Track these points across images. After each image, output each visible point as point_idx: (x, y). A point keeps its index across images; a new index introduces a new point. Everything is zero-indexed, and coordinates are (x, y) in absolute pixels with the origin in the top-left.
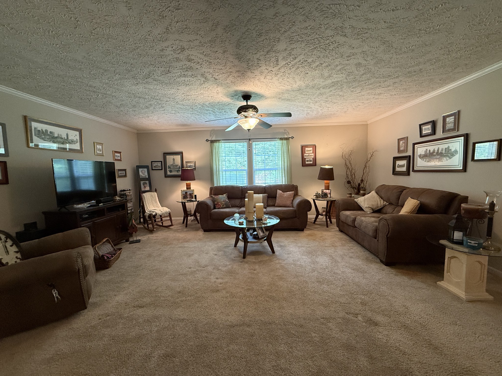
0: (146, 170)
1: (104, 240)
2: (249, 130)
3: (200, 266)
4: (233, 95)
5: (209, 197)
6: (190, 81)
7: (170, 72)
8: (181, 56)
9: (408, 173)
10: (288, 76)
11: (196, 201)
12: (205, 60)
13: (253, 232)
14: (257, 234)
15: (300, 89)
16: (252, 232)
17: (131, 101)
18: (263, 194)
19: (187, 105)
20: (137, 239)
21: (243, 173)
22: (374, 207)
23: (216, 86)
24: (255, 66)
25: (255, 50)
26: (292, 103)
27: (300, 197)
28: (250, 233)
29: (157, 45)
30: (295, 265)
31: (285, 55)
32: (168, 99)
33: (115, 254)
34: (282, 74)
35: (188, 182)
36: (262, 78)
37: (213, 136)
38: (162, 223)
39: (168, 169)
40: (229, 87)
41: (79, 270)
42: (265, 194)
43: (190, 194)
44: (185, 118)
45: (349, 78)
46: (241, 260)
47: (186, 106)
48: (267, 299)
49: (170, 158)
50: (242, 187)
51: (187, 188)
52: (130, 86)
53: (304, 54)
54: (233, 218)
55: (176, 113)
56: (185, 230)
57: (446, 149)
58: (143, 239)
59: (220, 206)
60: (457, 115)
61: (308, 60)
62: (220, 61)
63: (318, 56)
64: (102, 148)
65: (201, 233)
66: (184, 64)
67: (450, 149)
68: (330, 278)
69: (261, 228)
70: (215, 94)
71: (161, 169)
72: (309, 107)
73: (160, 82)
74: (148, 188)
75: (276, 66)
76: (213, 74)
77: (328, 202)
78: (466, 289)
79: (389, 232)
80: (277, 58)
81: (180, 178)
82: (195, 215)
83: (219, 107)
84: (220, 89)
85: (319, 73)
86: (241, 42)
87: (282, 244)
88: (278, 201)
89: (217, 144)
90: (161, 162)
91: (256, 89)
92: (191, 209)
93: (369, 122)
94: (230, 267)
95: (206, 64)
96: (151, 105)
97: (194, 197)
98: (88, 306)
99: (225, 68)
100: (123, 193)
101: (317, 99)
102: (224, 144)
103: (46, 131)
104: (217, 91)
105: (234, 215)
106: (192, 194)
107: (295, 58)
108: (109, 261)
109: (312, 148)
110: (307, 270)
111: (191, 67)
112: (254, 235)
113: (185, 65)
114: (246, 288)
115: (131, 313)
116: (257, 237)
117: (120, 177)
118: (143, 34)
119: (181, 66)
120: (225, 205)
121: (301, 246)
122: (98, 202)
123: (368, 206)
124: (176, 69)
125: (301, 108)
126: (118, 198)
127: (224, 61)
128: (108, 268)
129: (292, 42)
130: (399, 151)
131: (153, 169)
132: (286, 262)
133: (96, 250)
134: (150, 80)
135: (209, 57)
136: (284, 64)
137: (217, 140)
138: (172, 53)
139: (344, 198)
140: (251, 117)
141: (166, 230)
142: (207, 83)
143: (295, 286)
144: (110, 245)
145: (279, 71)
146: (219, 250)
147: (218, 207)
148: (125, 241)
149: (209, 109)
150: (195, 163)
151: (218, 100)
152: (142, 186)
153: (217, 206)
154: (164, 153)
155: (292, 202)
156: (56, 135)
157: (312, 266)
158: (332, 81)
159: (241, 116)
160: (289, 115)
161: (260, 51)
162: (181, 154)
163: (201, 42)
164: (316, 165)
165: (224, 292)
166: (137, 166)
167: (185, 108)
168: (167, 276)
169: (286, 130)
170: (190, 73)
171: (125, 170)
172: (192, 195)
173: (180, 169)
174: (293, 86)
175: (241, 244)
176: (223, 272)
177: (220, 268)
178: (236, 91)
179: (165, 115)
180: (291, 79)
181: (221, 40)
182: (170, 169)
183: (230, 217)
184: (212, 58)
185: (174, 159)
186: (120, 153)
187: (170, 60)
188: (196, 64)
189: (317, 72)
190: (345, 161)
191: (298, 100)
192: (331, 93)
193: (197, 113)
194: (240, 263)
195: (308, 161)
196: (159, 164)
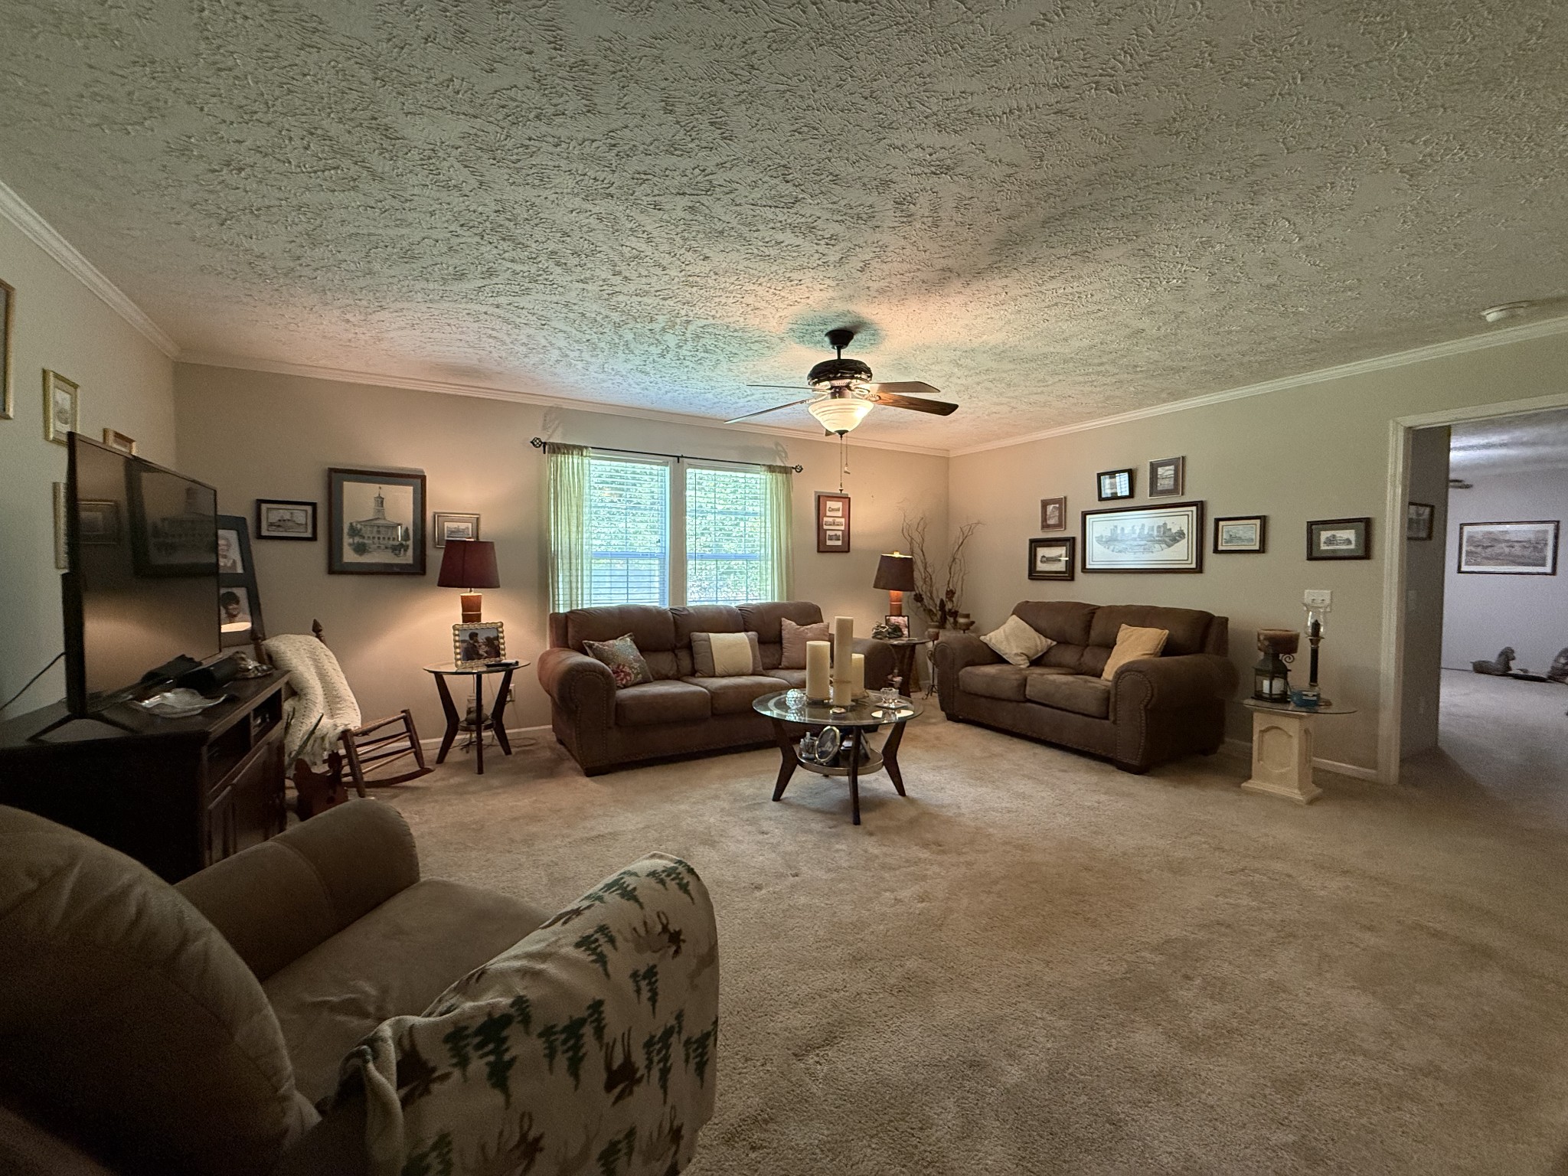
0: (237, 536)
2: (841, 433)
9: (1069, 575)
18: (746, 633)
21: (650, 567)
22: (1031, 653)
23: (824, 286)
24: (999, 273)
35: (474, 593)
37: (554, 431)
39: (347, 540)
42: (752, 633)
43: (488, 639)
49: (359, 494)
50: (671, 611)
51: (469, 618)
52: (566, 190)
57: (1159, 527)
60: (1180, 464)
63: (1119, 295)
64: (74, 403)
66: (868, 204)
67: (1168, 527)
68: (1101, 819)
70: (778, 305)
71: (309, 535)
73: (701, 218)
75: (1033, 287)
76: (882, 255)
79: (1152, 695)
80: (1066, 271)
84: (819, 297)
86: (1074, 213)
88: (788, 652)
89: (575, 461)
90: (309, 509)
93: (952, 454)
95: (918, 227)
97: (503, 652)
99: (939, 251)
109: (841, 503)
110: (1035, 814)
111: (870, 217)
113: (870, 206)
119: (856, 204)
120: (642, 672)
123: (1019, 651)
124: (828, 205)
126: (251, 663)
130: (1045, 526)
131: (265, 533)
134: (677, 202)
137: (574, 447)
138: (905, 165)
142: (823, 269)
147: (627, 681)
153: (622, 680)
154: (332, 471)
159: (821, 387)
161: (1069, 246)
162: (418, 481)
164: (849, 551)
169: (780, 446)
170: (834, 230)
172: (496, 642)
173: (410, 543)
174: (976, 339)
182: (357, 539)
185: (380, 501)
187: (859, 178)
188: (899, 215)
189: (1066, 323)
195: (830, 538)
196: (301, 515)
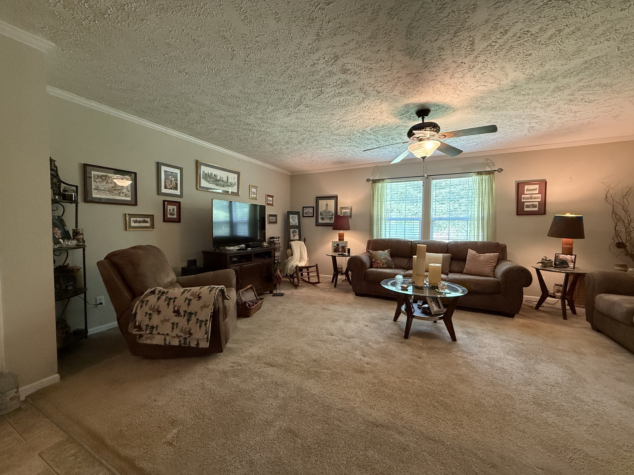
0: (296, 216)
1: (248, 287)
2: (424, 158)
3: (344, 336)
4: (403, 112)
5: (365, 253)
6: (346, 100)
7: (323, 93)
8: (335, 69)
10: (493, 67)
11: (349, 256)
12: (364, 67)
13: (423, 304)
14: (429, 307)
15: (515, 86)
16: (421, 304)
17: (284, 136)
18: (444, 254)
19: (343, 135)
20: (281, 292)
21: (415, 224)
23: (378, 103)
24: (436, 61)
25: (434, 34)
26: (500, 113)
27: (509, 263)
28: (418, 305)
29: (307, 60)
30: (492, 366)
31: (486, 31)
32: (322, 129)
33: (257, 303)
34: (480, 65)
35: (342, 232)
36: (447, 78)
37: (376, 175)
38: (309, 278)
39: (320, 216)
40: (398, 101)
41: (219, 308)
42: (448, 254)
43: (342, 246)
44: (341, 153)
45: (627, 45)
46: (401, 340)
47: (343, 136)
48: (436, 404)
49: (322, 203)
50: (411, 241)
51: (340, 240)
52: (282, 117)
53: (522, 21)
54: (394, 281)
55: (332, 147)
56: (333, 290)
58: (287, 293)
59: (378, 265)
61: (531, 30)
62: (383, 64)
63: (553, 18)
64: (257, 191)
65: (351, 297)
66: (338, 79)
68: (565, 404)
69: (435, 300)
70: (378, 114)
71: (312, 215)
72: (534, 116)
73: (312, 107)
74: (297, 237)
75: (470, 53)
76: (375, 85)
77: (567, 275)
80: (472, 39)
81: (332, 227)
82: (346, 274)
83: (384, 133)
84: (385, 106)
85: (554, 49)
86: (413, 28)
87: (471, 330)
88: (468, 266)
89: (381, 185)
90: (312, 208)
91: (438, 97)
92: (342, 266)
94: (383, 345)
95: (366, 73)
96: (303, 139)
97: (347, 251)
98: (224, 350)
99: (391, 73)
100: (272, 240)
101: (550, 100)
102: (390, 184)
103: (211, 174)
104: (381, 110)
105: (396, 277)
106: (345, 246)
107: (506, 31)
108: (250, 309)
109: (538, 185)
110: (514, 378)
111: (346, 81)
112: (424, 308)
113: (340, 79)
114: (403, 379)
115: (261, 370)
116: (428, 312)
117: (270, 223)
118: (292, 49)
119: (335, 81)
120: (386, 264)
121: (506, 339)
122: (247, 246)
124: (330, 86)
125: (518, 120)
126: (265, 244)
127: (390, 62)
128: (248, 317)
129: (500, 4)
131: (304, 215)
132: (474, 359)
133: (240, 295)
134: (302, 107)
135: (368, 62)
136: (485, 47)
137: (381, 179)
138: (324, 66)
139: (607, 271)
140: (428, 139)
141: (312, 287)
142: (367, 99)
143: (488, 399)
144: (254, 293)
145: (475, 60)
146: (372, 321)
147: (376, 266)
148: (268, 292)
149: (371, 137)
150: (351, 209)
151: (382, 123)
152: (292, 235)
153: (375, 265)
154: (317, 197)
155: (494, 269)
156: (219, 178)
157: (526, 375)
158: (585, 59)
159: (413, 139)
160: (493, 129)
161: (443, 34)
162: (336, 198)
163: (358, 41)
164: (544, 213)
165: (371, 375)
166: (288, 212)
167: (341, 139)
168: (304, 339)
169: (489, 160)
170: (345, 90)
171: (276, 216)
172: (345, 248)
173: (334, 217)
174: (503, 82)
175: (403, 318)
176: (374, 349)
177: (370, 343)
178: (407, 106)
179: (319, 151)
180: (498, 70)
181: (385, 32)
182: (322, 216)
183: (389, 279)
184: (373, 62)
186: (272, 197)
187: (322, 76)
188: (352, 75)
189: (549, 48)
190: (613, 206)
191: (512, 107)
192: (581, 84)
193: (356, 145)
194: (399, 344)
195: (528, 206)
196: (311, 210)
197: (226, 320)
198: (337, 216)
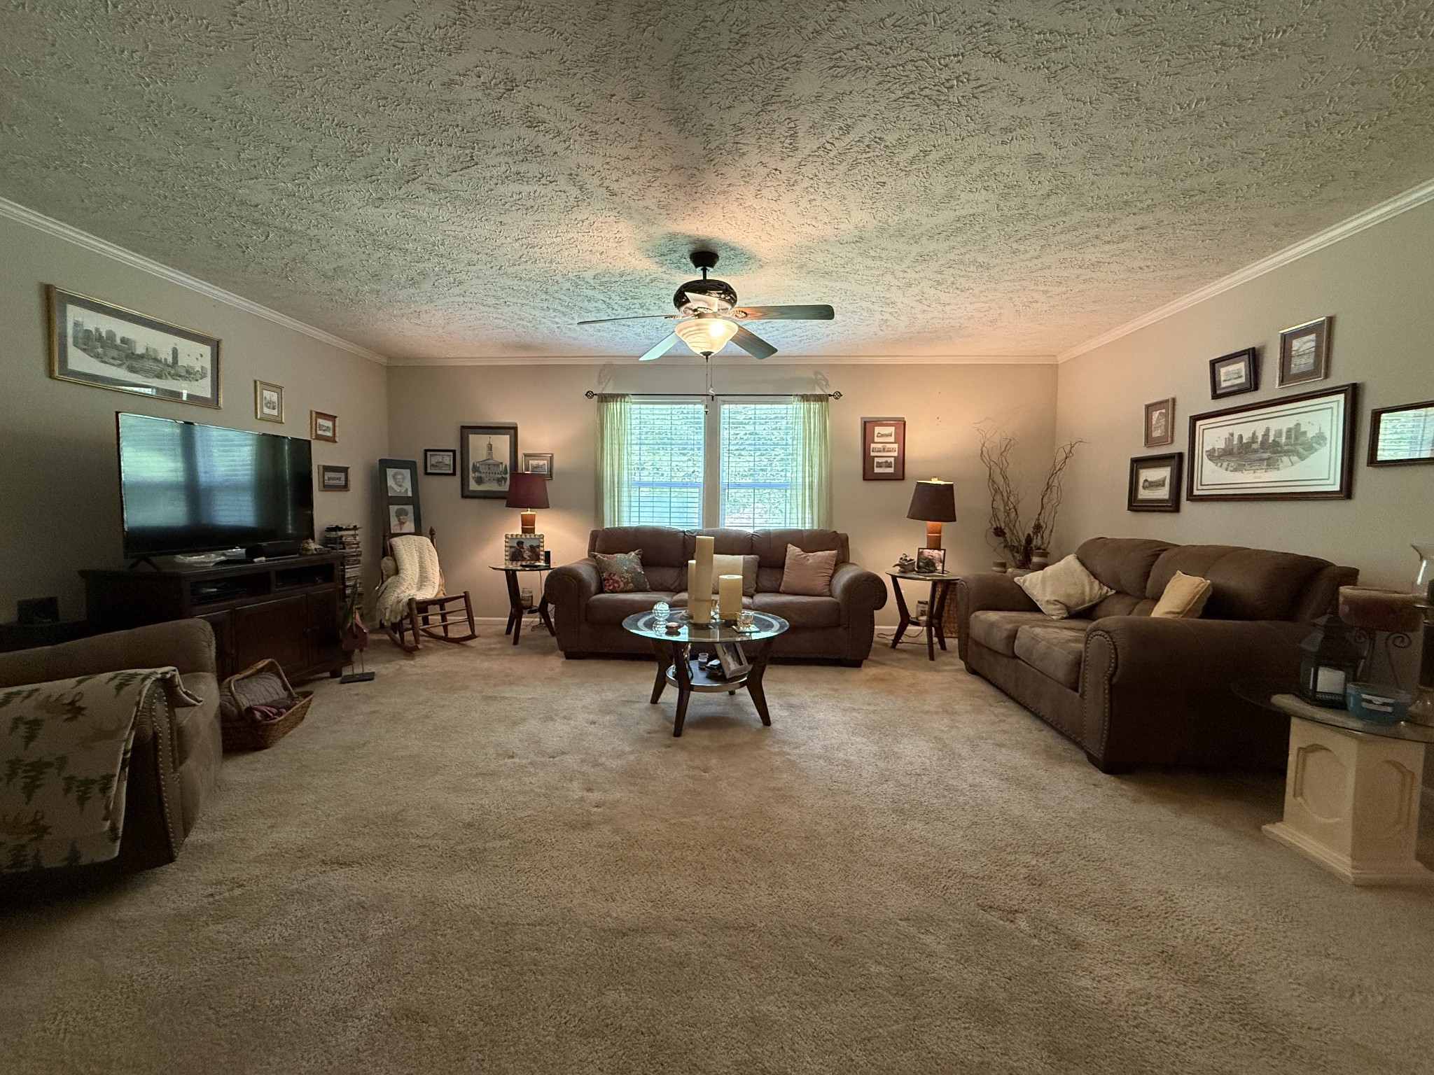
0: (407, 473)
1: (261, 665)
2: (707, 354)
3: (542, 753)
4: (665, 250)
5: (586, 559)
6: (536, 195)
7: (477, 164)
8: (507, 109)
9: (1173, 505)
10: (827, 192)
11: (548, 568)
12: (578, 124)
13: (710, 660)
14: (720, 664)
15: (861, 238)
16: (706, 660)
17: (364, 257)
18: (746, 556)
19: (530, 279)
20: (366, 671)
21: (689, 495)
22: (1072, 602)
23: (612, 218)
24: (729, 153)
25: (726, 94)
26: (838, 285)
27: (855, 567)
28: (701, 663)
29: (432, 66)
30: (829, 760)
31: (817, 117)
32: (475, 257)
33: (290, 708)
34: (807, 183)
35: (529, 512)
36: (749, 193)
37: (607, 384)
38: (445, 627)
39: (471, 475)
40: (653, 223)
41: (155, 735)
42: (752, 556)
43: (531, 546)
44: (525, 323)
45: (1008, 204)
46: (668, 742)
47: (528, 283)
48: (738, 855)
49: (478, 443)
50: (684, 532)
51: (524, 531)
52: (359, 205)
53: (873, 116)
54: (651, 616)
55: (500, 304)
56: (510, 652)
57: (1289, 430)
58: (384, 671)
59: (616, 585)
60: (1326, 331)
61: (885, 138)
62: (622, 129)
63: (915, 127)
64: (280, 398)
65: (556, 662)
66: (515, 137)
67: (1302, 430)
68: (935, 801)
69: (731, 647)
70: (610, 244)
71: (451, 472)
72: (888, 301)
73: (447, 194)
74: (410, 526)
75: (791, 154)
76: (603, 175)
77: (935, 584)
78: (1354, 848)
79: (1116, 668)
80: (792, 125)
81: (504, 502)
82: (543, 610)
83: (624, 290)
84: (625, 229)
85: (917, 184)
86: (684, 66)
87: (795, 701)
88: (789, 577)
89: (618, 407)
90: (451, 454)
91: (732, 231)
92: (531, 592)
93: (1061, 359)
94: (632, 758)
95: (583, 140)
96: (424, 274)
97: (542, 557)
98: (181, 856)
99: (639, 154)
100: (333, 534)
101: (911, 275)
102: (638, 406)
103: (111, 335)
104: (618, 236)
105: (655, 607)
106: (538, 546)
107: (847, 129)
108: (267, 725)
109: (893, 428)
110: (864, 774)
111: (536, 148)
112: (712, 667)
113: (520, 138)
114: (673, 821)
115: (312, 882)
116: (720, 674)
117: (326, 488)
118: (390, 25)
119: (508, 141)
120: (632, 582)
121: (849, 708)
122: (252, 554)
123: (1053, 598)
124: (494, 151)
125: (864, 304)
126: (313, 546)
127: (636, 129)
128: (266, 748)
129: (839, 70)
130: (1149, 441)
131: (429, 471)
132: (802, 752)
133: (230, 691)
134: (417, 188)
135: (589, 115)
136: (815, 148)
137: (618, 395)
138: (479, 95)
139: (985, 573)
140: (715, 315)
141: (456, 648)
142: (586, 204)
143: (825, 822)
144: (279, 681)
145: (798, 170)
146: (605, 709)
147: (611, 588)
148: (328, 674)
149: (595, 294)
150: (551, 458)
151: (620, 266)
152: (394, 521)
153: (610, 586)
154: (463, 427)
155: (830, 581)
156: (140, 350)
157: (882, 764)
158: (957, 213)
159: (685, 313)
160: (826, 313)
161: (743, 98)
162: (512, 431)
163: (565, 59)
164: (903, 479)
165: (606, 829)
166: (381, 461)
167: (524, 288)
168: (438, 778)
169: (821, 374)
170: (533, 169)
171: (345, 470)
172: (537, 550)
173: (508, 476)
174: (842, 226)
175: (671, 695)
176: (611, 771)
177: (603, 760)
178: (672, 237)
179: (468, 312)
180: (835, 200)
181: (625, 55)
182: (477, 474)
183: (640, 614)
184: (600, 119)
185: (490, 447)
186: (332, 418)
187: (473, 120)
188: (551, 136)
189: (912, 179)
190: (990, 468)
191: (856, 276)
192: (952, 256)
193: (560, 308)
194: (664, 750)
195: (880, 465)
196: (448, 459)
197: (183, 768)
198: (516, 475)
